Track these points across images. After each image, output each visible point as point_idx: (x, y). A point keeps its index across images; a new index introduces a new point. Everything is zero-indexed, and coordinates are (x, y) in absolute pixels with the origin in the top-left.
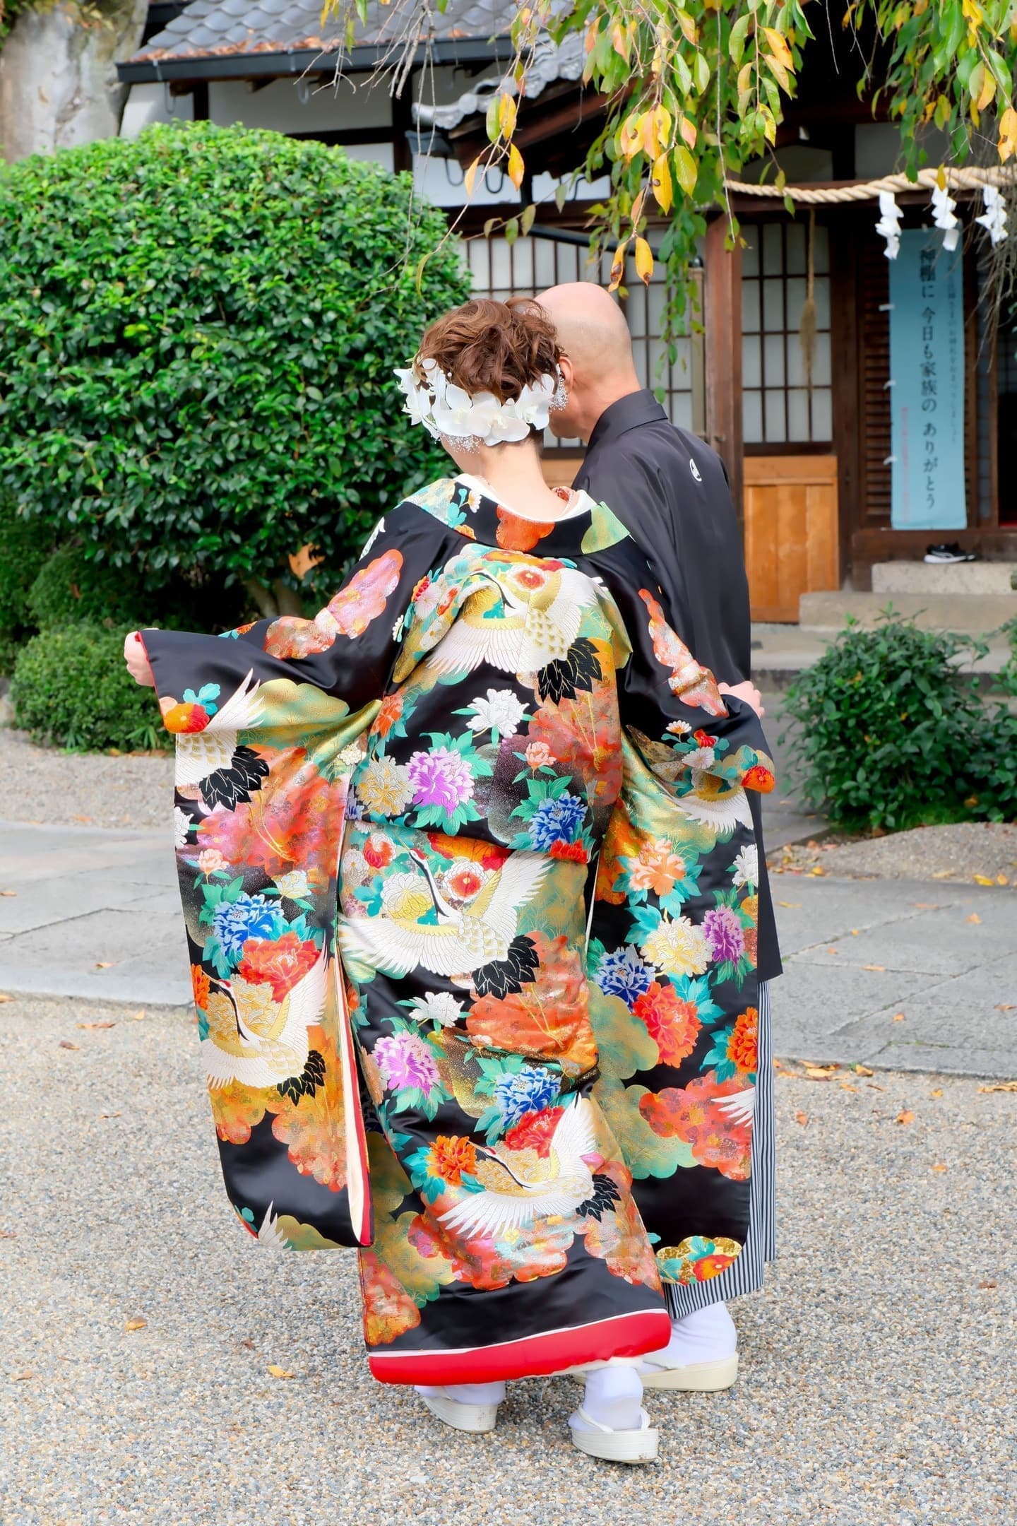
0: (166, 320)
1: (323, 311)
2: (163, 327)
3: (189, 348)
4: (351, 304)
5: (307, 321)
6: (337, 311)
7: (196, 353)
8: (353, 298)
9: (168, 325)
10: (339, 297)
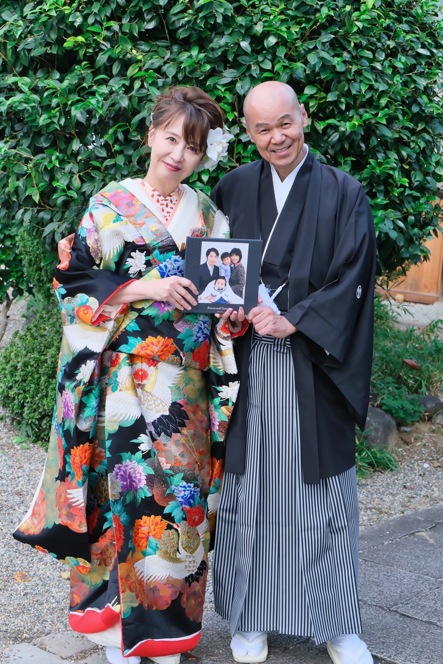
0: (105, 33)
1: (266, 34)
2: (99, 39)
3: (126, 64)
4: (295, 29)
5: (245, 45)
6: (279, 36)
7: (132, 71)
8: (300, 23)
9: (105, 39)
10: (283, 21)
